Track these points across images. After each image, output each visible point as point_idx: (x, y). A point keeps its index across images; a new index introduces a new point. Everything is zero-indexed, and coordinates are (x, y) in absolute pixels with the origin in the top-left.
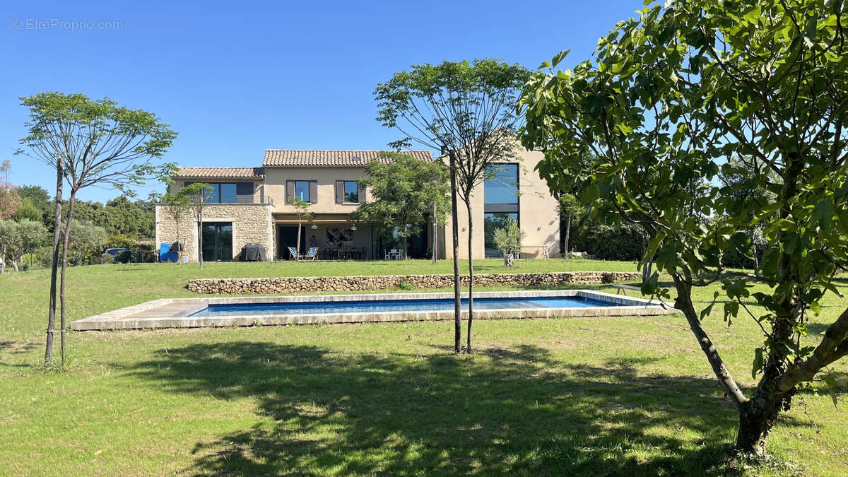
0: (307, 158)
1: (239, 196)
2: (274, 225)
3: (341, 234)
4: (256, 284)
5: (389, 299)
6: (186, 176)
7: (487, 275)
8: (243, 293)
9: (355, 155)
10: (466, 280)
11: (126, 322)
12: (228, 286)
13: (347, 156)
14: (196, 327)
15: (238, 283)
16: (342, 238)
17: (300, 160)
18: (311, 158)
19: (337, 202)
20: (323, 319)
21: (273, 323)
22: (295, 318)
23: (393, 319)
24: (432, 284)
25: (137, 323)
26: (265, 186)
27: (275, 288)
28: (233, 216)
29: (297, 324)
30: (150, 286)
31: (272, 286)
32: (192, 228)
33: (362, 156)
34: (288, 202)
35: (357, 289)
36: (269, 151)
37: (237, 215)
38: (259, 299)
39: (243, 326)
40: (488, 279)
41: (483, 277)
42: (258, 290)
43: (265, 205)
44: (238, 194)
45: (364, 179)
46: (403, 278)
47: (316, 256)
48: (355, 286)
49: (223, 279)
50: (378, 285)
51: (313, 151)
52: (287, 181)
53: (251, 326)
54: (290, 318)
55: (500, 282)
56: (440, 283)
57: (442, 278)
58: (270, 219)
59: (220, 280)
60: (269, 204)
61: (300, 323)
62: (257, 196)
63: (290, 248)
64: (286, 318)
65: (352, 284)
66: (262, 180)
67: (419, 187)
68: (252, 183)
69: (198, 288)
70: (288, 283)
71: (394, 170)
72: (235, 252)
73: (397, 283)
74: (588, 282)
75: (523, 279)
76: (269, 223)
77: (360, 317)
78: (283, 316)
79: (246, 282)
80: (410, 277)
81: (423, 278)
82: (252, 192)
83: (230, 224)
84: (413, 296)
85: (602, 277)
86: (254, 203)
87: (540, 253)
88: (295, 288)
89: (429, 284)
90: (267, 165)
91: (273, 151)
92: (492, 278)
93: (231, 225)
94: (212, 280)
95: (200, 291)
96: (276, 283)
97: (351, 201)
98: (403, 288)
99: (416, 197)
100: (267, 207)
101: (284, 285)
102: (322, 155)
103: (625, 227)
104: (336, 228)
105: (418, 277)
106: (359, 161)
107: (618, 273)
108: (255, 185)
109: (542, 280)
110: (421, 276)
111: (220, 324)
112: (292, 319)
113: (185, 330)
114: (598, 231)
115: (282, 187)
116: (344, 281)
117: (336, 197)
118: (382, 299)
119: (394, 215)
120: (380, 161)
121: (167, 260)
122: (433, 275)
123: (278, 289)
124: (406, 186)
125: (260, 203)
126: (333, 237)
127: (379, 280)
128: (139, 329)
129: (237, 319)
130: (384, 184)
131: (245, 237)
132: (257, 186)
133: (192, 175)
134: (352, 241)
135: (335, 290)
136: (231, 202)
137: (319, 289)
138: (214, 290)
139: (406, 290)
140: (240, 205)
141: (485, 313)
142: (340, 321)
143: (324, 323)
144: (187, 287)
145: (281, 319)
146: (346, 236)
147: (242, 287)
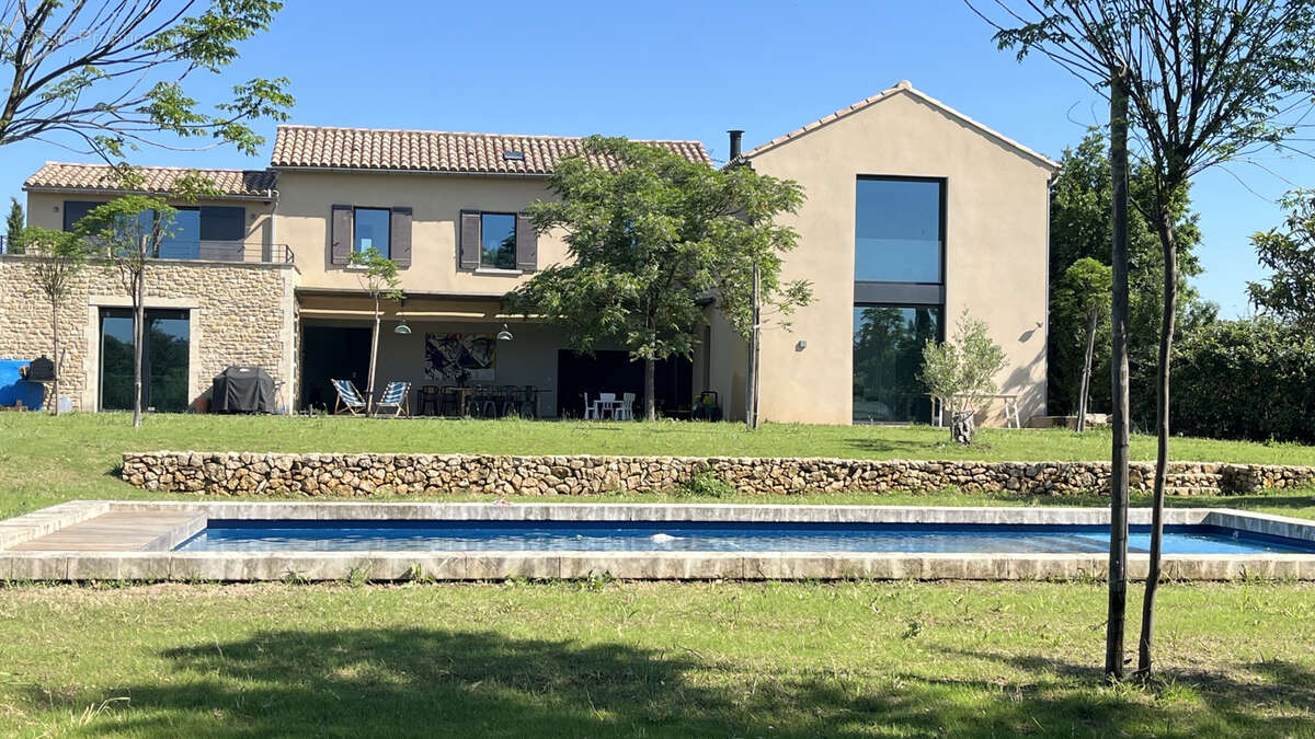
0: (386, 149)
1: (207, 245)
2: (297, 320)
3: (465, 350)
4: (307, 470)
5: (700, 518)
6: (69, 185)
7: (922, 463)
8: (272, 493)
9: (508, 146)
10: (866, 475)
11: (43, 562)
12: (229, 473)
13: (490, 148)
14: (242, 581)
15: (258, 466)
16: (466, 360)
17: (367, 155)
18: (396, 151)
19: (460, 267)
20: (605, 566)
21: (462, 572)
22: (526, 561)
23: (799, 574)
24: (777, 482)
25: (73, 565)
26: (276, 218)
27: (357, 480)
28: (192, 293)
29: (531, 580)
30: (19, 467)
31: (348, 477)
32: (85, 322)
33: (527, 149)
34: (332, 263)
35: (577, 489)
36: (286, 130)
37: (202, 289)
38: (347, 508)
39: (377, 582)
40: (926, 475)
41: (912, 468)
42: (309, 486)
43: (278, 266)
44: (204, 236)
45: (550, 205)
46: (700, 464)
47: (404, 406)
48: (571, 481)
49: (217, 454)
50: (632, 482)
51: (400, 134)
52: (334, 208)
53: (398, 582)
54: (512, 560)
55: (958, 482)
56: (798, 482)
57: (802, 468)
58: (289, 308)
59: (208, 455)
60: (288, 267)
61: (538, 575)
62: (253, 242)
63: (337, 384)
64: (500, 561)
65: (563, 475)
66: (267, 203)
67: (693, 231)
68: (243, 211)
69: (149, 475)
70: (392, 468)
71: (629, 185)
72: (196, 389)
73: (683, 479)
74: (1186, 490)
75: (1019, 478)
76: (286, 315)
77: (708, 563)
78: (492, 554)
79: (278, 463)
80: (717, 461)
81: (753, 465)
82: (239, 233)
83: (184, 314)
84: (766, 512)
85: (1219, 476)
86: (247, 260)
87: (992, 414)
88: (409, 484)
89: (768, 482)
90: (283, 164)
91: (296, 130)
92: (935, 472)
93: (188, 318)
94: (185, 455)
95: (153, 485)
96: (361, 468)
97: (498, 266)
98: (701, 491)
99: (689, 255)
100: (283, 272)
101: (381, 474)
102: (424, 145)
103: (1224, 351)
104: (451, 334)
105: (740, 463)
106: (520, 162)
107: (1266, 467)
108: (248, 215)
109: (1066, 481)
110: (748, 460)
111: (312, 574)
112: (517, 565)
113: (213, 590)
114: (1149, 360)
115: (320, 224)
116: (542, 468)
117: (461, 252)
118: (683, 517)
119: (628, 303)
120: (594, 161)
121: (13, 405)
122: (778, 460)
123: (365, 485)
124: (667, 228)
125: (259, 260)
126: (442, 357)
127: (636, 468)
128: (81, 582)
129: (363, 562)
130: (602, 220)
131: (223, 351)
132: (254, 217)
133: (85, 184)
134: (491, 370)
135: (518, 491)
136: (188, 257)
137: (474, 488)
138: (190, 483)
139: (709, 498)
140: (213, 265)
141: (1057, 564)
142: (650, 574)
143: (608, 578)
144: (117, 472)
145: (487, 563)
146: (478, 356)
147: (267, 476)
